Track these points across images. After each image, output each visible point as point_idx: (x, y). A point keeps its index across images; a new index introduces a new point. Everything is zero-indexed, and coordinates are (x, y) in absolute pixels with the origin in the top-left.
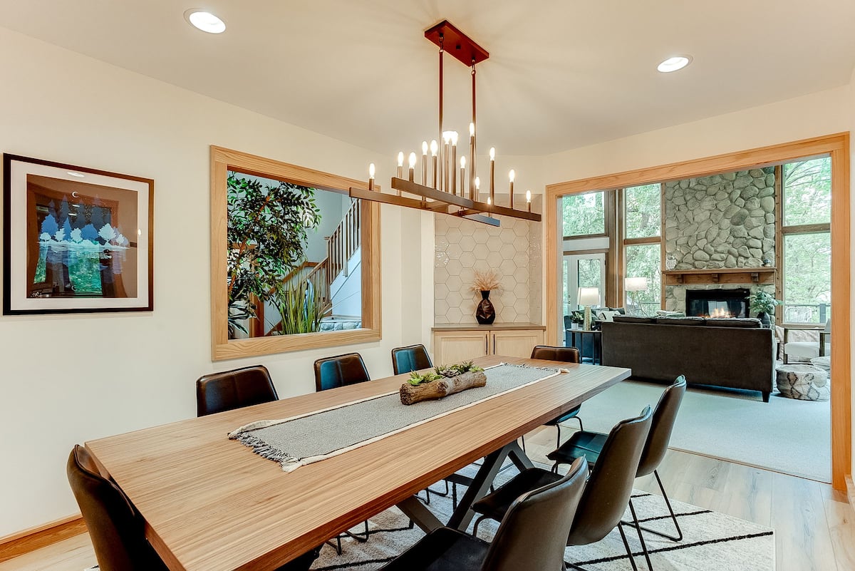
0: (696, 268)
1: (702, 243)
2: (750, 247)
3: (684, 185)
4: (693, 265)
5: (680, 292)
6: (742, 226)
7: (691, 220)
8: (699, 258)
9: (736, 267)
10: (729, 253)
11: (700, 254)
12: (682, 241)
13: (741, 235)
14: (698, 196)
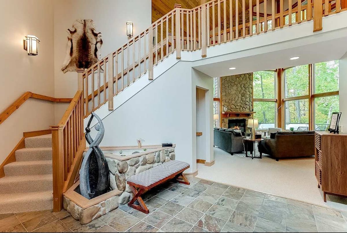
0: (231, 111)
1: (233, 102)
2: (246, 105)
3: (228, 80)
4: (231, 110)
5: (226, 120)
6: (244, 97)
7: (230, 93)
8: (233, 108)
9: (243, 112)
10: (241, 106)
11: (233, 106)
12: (227, 101)
13: (244, 100)
14: (232, 85)
